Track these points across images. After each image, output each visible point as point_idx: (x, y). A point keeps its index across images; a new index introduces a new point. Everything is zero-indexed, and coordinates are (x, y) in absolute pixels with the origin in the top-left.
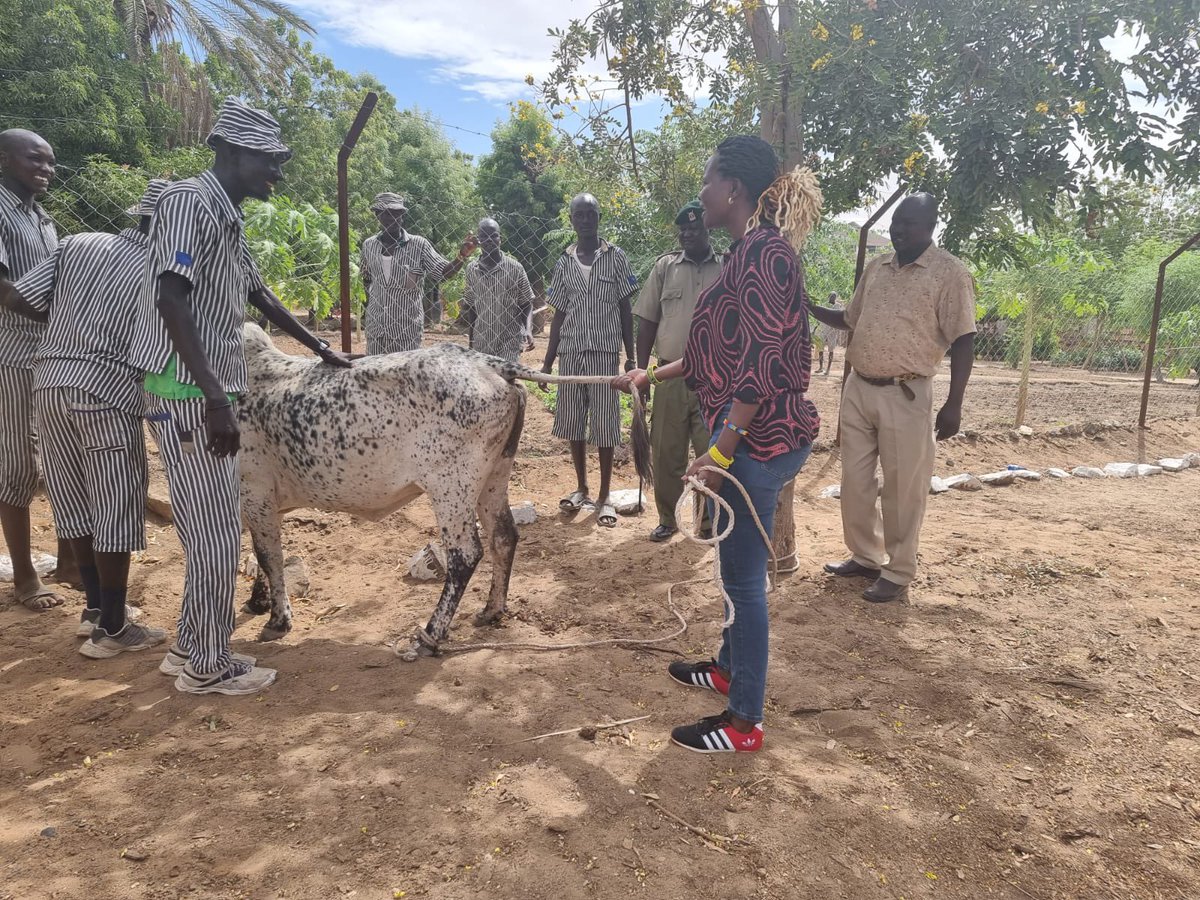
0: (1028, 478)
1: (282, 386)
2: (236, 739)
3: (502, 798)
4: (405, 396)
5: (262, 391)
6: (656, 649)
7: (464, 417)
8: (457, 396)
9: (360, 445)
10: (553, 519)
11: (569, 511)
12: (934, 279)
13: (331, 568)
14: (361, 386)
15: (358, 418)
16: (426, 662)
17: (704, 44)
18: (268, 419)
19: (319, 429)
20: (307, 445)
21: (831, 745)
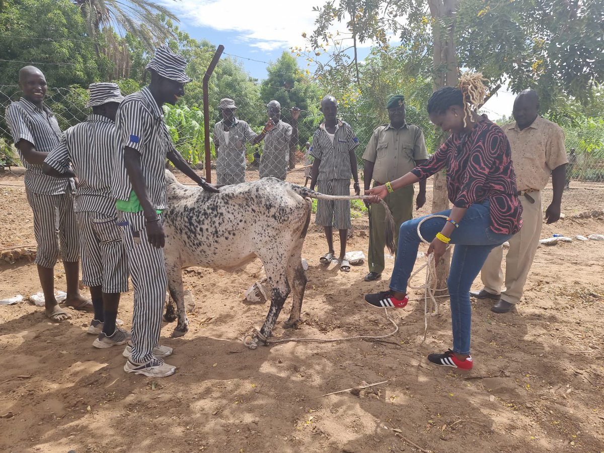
0: (565, 241)
1: (183, 203)
2: (167, 395)
3: (314, 431)
4: (249, 207)
5: (172, 205)
6: (384, 342)
7: (281, 218)
8: (277, 206)
9: (226, 235)
10: (317, 268)
11: (325, 263)
12: (543, 135)
13: (205, 296)
14: (225, 203)
15: (225, 220)
16: (262, 350)
17: (394, 13)
18: (176, 220)
19: (205, 227)
20: (198, 235)
21: (492, 398)
